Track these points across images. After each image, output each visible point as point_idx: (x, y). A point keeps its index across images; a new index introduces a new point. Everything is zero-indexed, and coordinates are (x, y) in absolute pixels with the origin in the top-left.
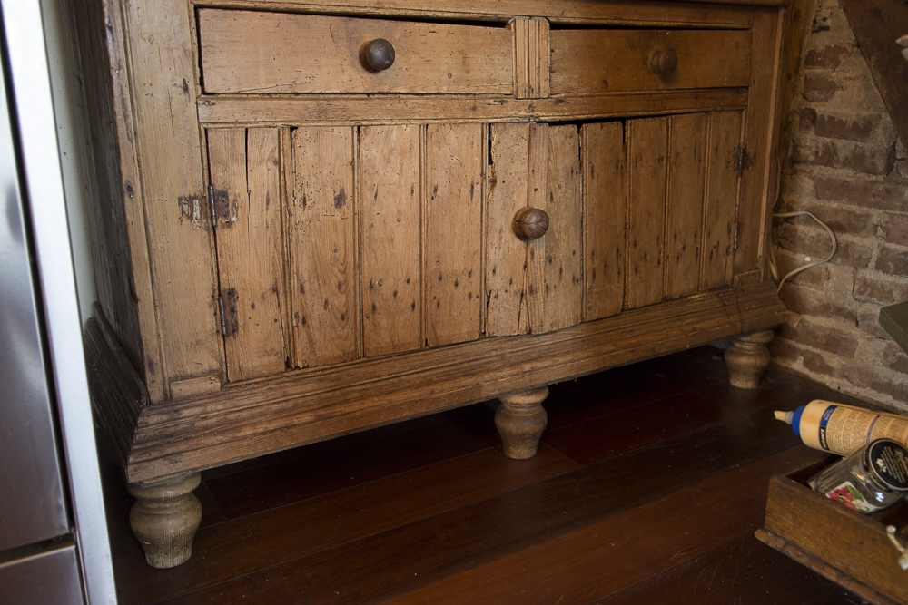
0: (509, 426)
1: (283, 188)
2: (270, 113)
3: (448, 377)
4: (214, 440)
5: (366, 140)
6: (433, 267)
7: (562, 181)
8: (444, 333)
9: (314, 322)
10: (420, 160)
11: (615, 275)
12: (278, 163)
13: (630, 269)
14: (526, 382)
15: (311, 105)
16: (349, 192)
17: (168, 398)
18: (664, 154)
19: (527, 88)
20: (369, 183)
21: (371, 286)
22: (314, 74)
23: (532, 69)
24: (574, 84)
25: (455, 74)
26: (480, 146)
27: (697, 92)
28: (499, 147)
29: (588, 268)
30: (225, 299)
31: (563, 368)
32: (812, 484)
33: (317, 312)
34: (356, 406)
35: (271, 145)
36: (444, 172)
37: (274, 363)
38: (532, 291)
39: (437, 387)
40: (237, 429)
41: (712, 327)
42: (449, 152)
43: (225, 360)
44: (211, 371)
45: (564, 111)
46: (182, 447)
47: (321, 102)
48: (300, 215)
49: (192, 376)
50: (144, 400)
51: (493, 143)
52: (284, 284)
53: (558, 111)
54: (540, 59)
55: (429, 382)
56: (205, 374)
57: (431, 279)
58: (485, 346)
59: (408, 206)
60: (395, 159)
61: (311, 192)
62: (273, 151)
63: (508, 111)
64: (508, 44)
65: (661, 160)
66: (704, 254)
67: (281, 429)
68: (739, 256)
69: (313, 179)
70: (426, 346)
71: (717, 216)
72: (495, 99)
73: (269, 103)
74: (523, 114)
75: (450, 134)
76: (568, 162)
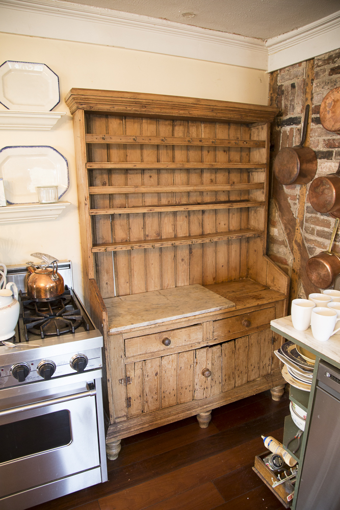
0: (200, 420)
1: (143, 374)
2: (140, 358)
3: (183, 411)
4: (125, 432)
5: (163, 360)
6: (180, 386)
7: (216, 360)
8: (182, 401)
9: (149, 402)
10: (177, 362)
11: (232, 379)
12: (142, 369)
13: (237, 377)
14: (205, 410)
15: (150, 354)
16: (159, 372)
17: (115, 423)
18: (247, 345)
19: (206, 338)
20: (164, 369)
21: (164, 392)
22: (151, 348)
23: (208, 333)
24: (220, 334)
25: (187, 340)
26: (193, 356)
27: (258, 328)
29: (224, 379)
30: (128, 400)
31: (216, 405)
32: (264, 460)
33: (150, 399)
34: (159, 421)
35: (140, 365)
36: (183, 364)
37: (139, 412)
38: (207, 388)
39: (180, 415)
40: (130, 429)
41: (263, 388)
42: (185, 359)
43: (127, 413)
44: (125, 416)
45: (217, 341)
46: (118, 435)
48: (147, 379)
49: (120, 417)
50: (109, 424)
51: (197, 355)
52: (142, 394)
53: (215, 342)
54: (210, 331)
55: (178, 413)
56: (123, 416)
57: (179, 389)
58: (194, 402)
59: (173, 372)
60: (171, 363)
61: (150, 374)
63: (201, 345)
64: (201, 329)
65: (246, 347)
66: (261, 367)
67: (140, 429)
68: (273, 366)
69: (150, 371)
70: (178, 404)
71: (265, 356)
72: (197, 343)
73: (140, 356)
74: (205, 345)
75: (185, 354)
76: (218, 355)
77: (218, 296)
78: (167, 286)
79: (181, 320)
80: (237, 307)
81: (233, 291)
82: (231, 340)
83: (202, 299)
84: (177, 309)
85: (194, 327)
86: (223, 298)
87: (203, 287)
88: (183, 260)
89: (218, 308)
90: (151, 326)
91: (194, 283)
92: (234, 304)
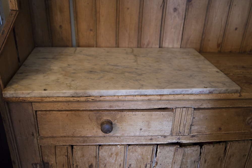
1: (69, 163)
2: (64, 141)
5: (102, 151)
7: (189, 165)
10: (124, 156)
12: (67, 156)
15: (80, 139)
16: (94, 165)
18: (247, 154)
19: (178, 132)
20: (102, 163)
22: (82, 130)
23: (182, 125)
24: (203, 129)
25: (143, 129)
26: (151, 153)
28: (160, 154)
35: (64, 151)
36: (134, 161)
42: (137, 155)
45: (196, 140)
47: (84, 138)
51: (158, 152)
53: (192, 140)
54: (186, 122)
61: (80, 164)
62: (65, 153)
63: (167, 140)
64: (171, 117)
65: (244, 156)
69: (80, 161)
72: (161, 136)
73: (64, 138)
74: (174, 141)
75: (139, 149)
76: (193, 159)
77: (216, 69)
78: (148, 45)
79: (135, 98)
80: (243, 94)
81: (243, 67)
82: (219, 142)
83: (187, 70)
84: (138, 78)
85: (158, 113)
86: (222, 74)
87: (197, 53)
88: (175, 10)
89: (206, 90)
90: (78, 99)
91: (188, 46)
92: (239, 88)
